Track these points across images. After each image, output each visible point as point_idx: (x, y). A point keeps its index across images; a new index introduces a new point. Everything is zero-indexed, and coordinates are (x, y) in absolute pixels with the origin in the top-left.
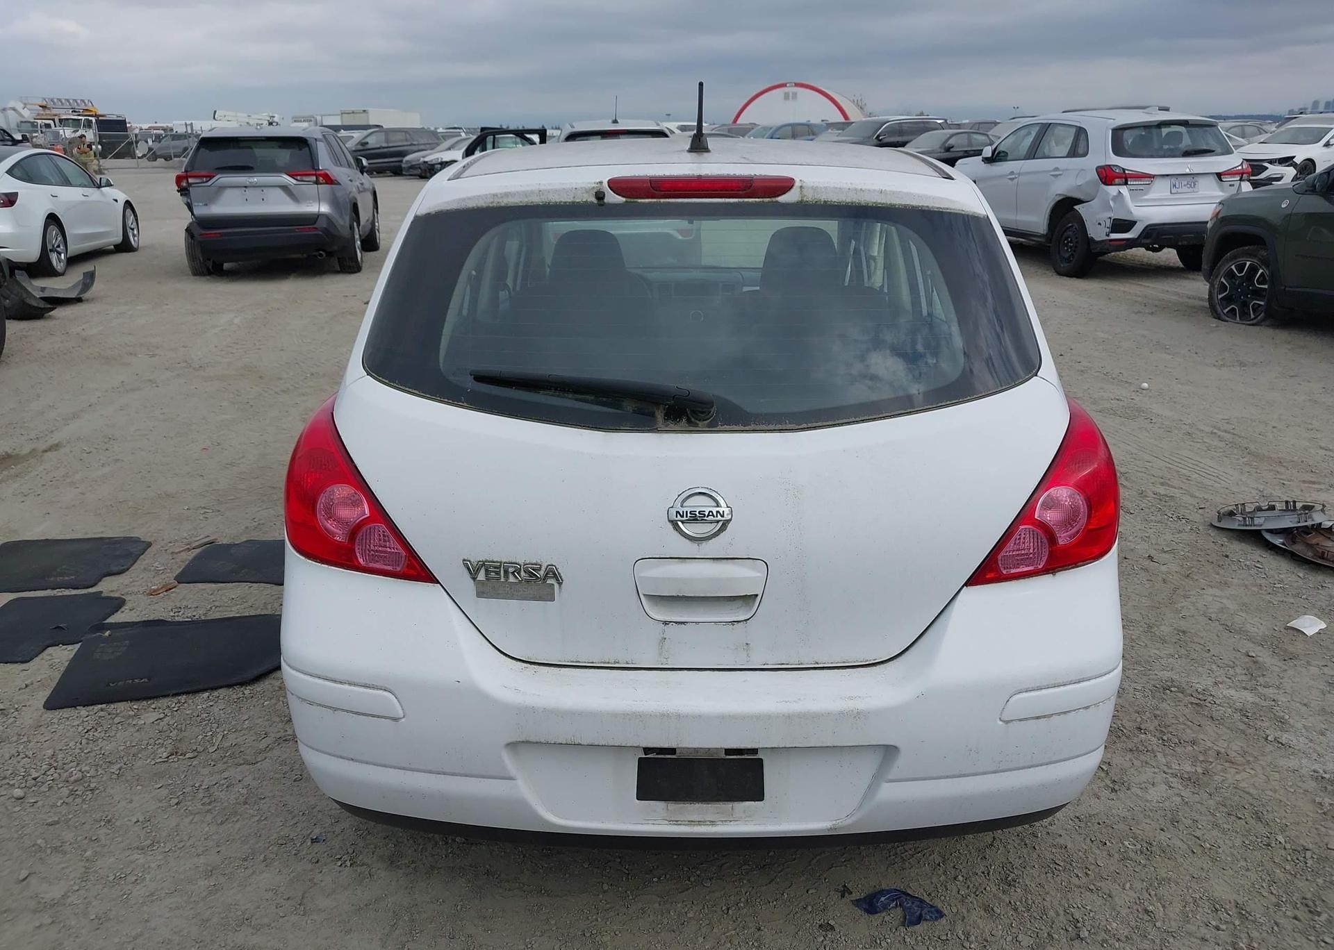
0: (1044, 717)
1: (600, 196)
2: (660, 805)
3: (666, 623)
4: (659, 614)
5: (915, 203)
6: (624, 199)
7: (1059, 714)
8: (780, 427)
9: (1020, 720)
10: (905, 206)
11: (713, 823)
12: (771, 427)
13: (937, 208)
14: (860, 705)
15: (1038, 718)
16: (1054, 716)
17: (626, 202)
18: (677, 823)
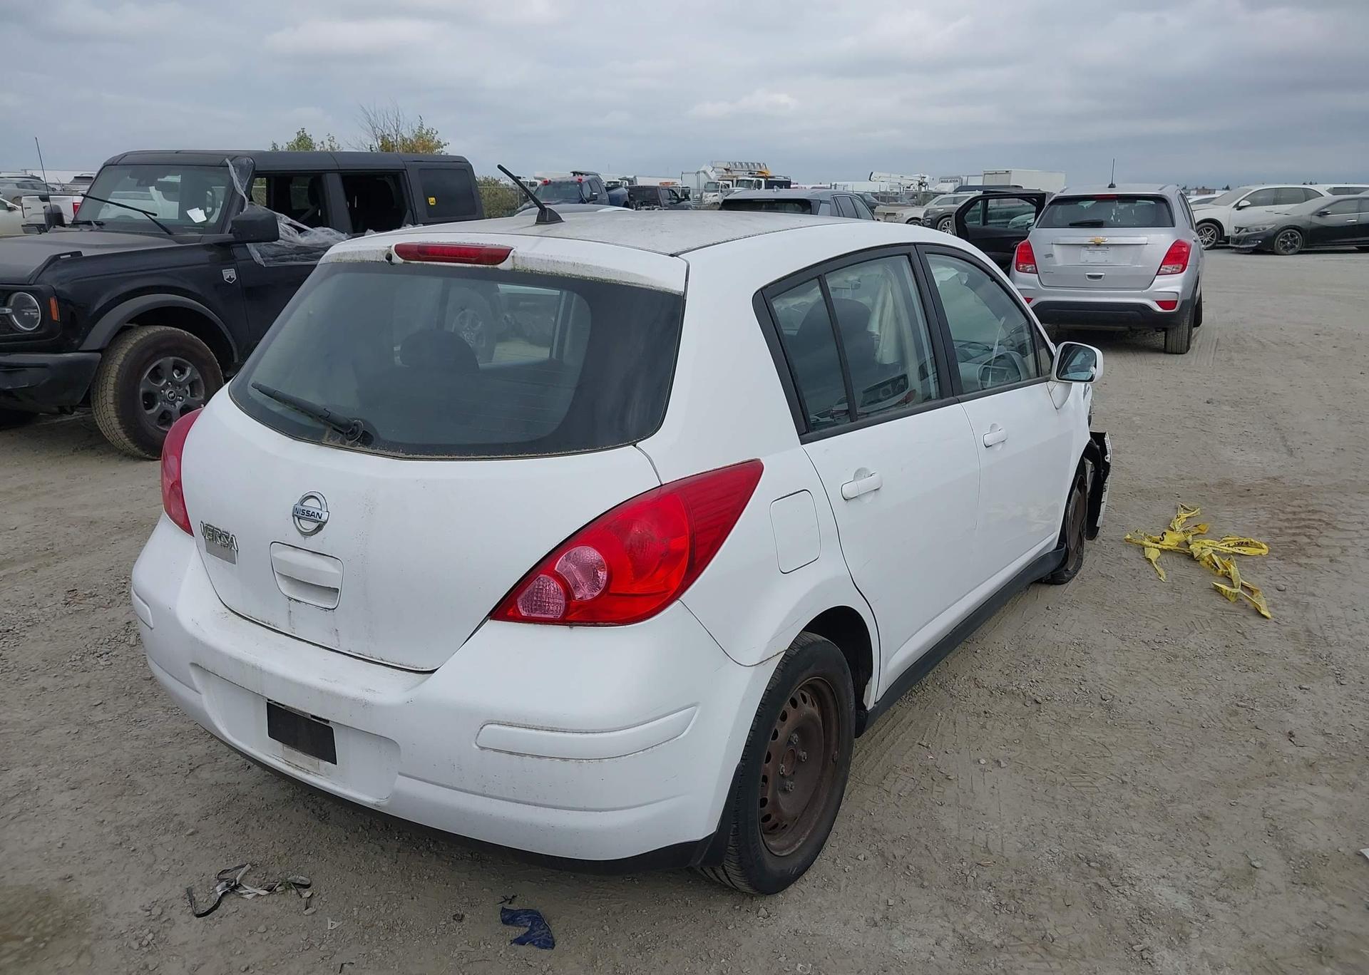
0: (518, 754)
1: (389, 257)
2: (279, 744)
3: (290, 599)
4: (285, 588)
5: (604, 277)
6: (403, 260)
7: (532, 756)
8: (394, 454)
9: (495, 750)
10: (595, 278)
11: (308, 772)
12: (389, 453)
13: (625, 282)
14: (369, 697)
15: (511, 753)
16: (528, 757)
17: (404, 263)
18: (289, 764)
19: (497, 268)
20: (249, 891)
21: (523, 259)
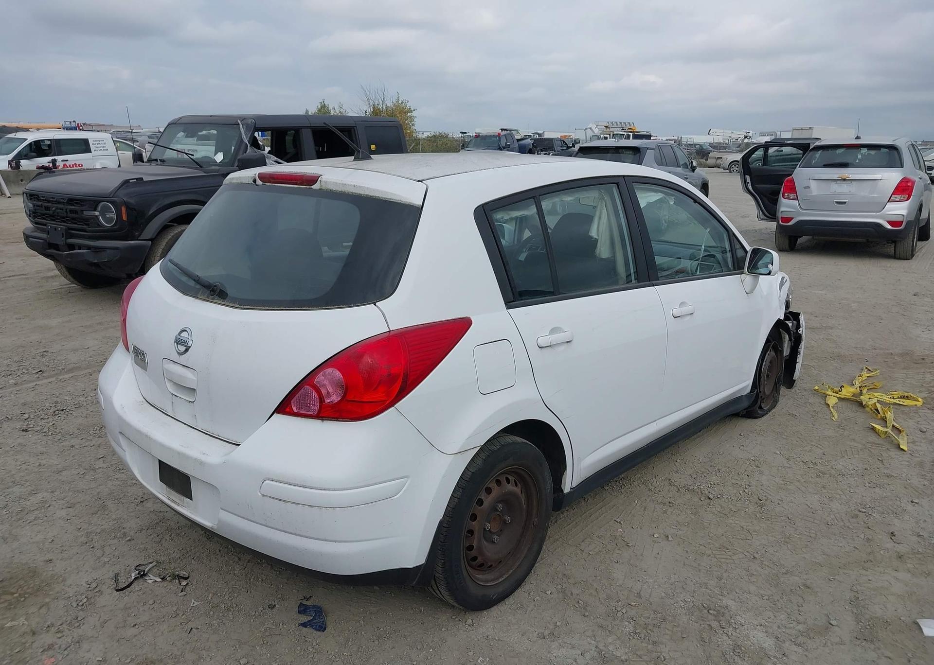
0: (284, 501)
1: (255, 181)
2: (165, 486)
3: (172, 394)
4: (170, 388)
5: (372, 194)
6: (262, 183)
7: (292, 503)
9: (270, 497)
10: (367, 195)
11: (179, 504)
12: (231, 304)
14: (203, 458)
15: (280, 500)
16: (289, 503)
17: (263, 184)
18: (169, 498)
19: (312, 188)
20: (151, 578)
21: (326, 182)
